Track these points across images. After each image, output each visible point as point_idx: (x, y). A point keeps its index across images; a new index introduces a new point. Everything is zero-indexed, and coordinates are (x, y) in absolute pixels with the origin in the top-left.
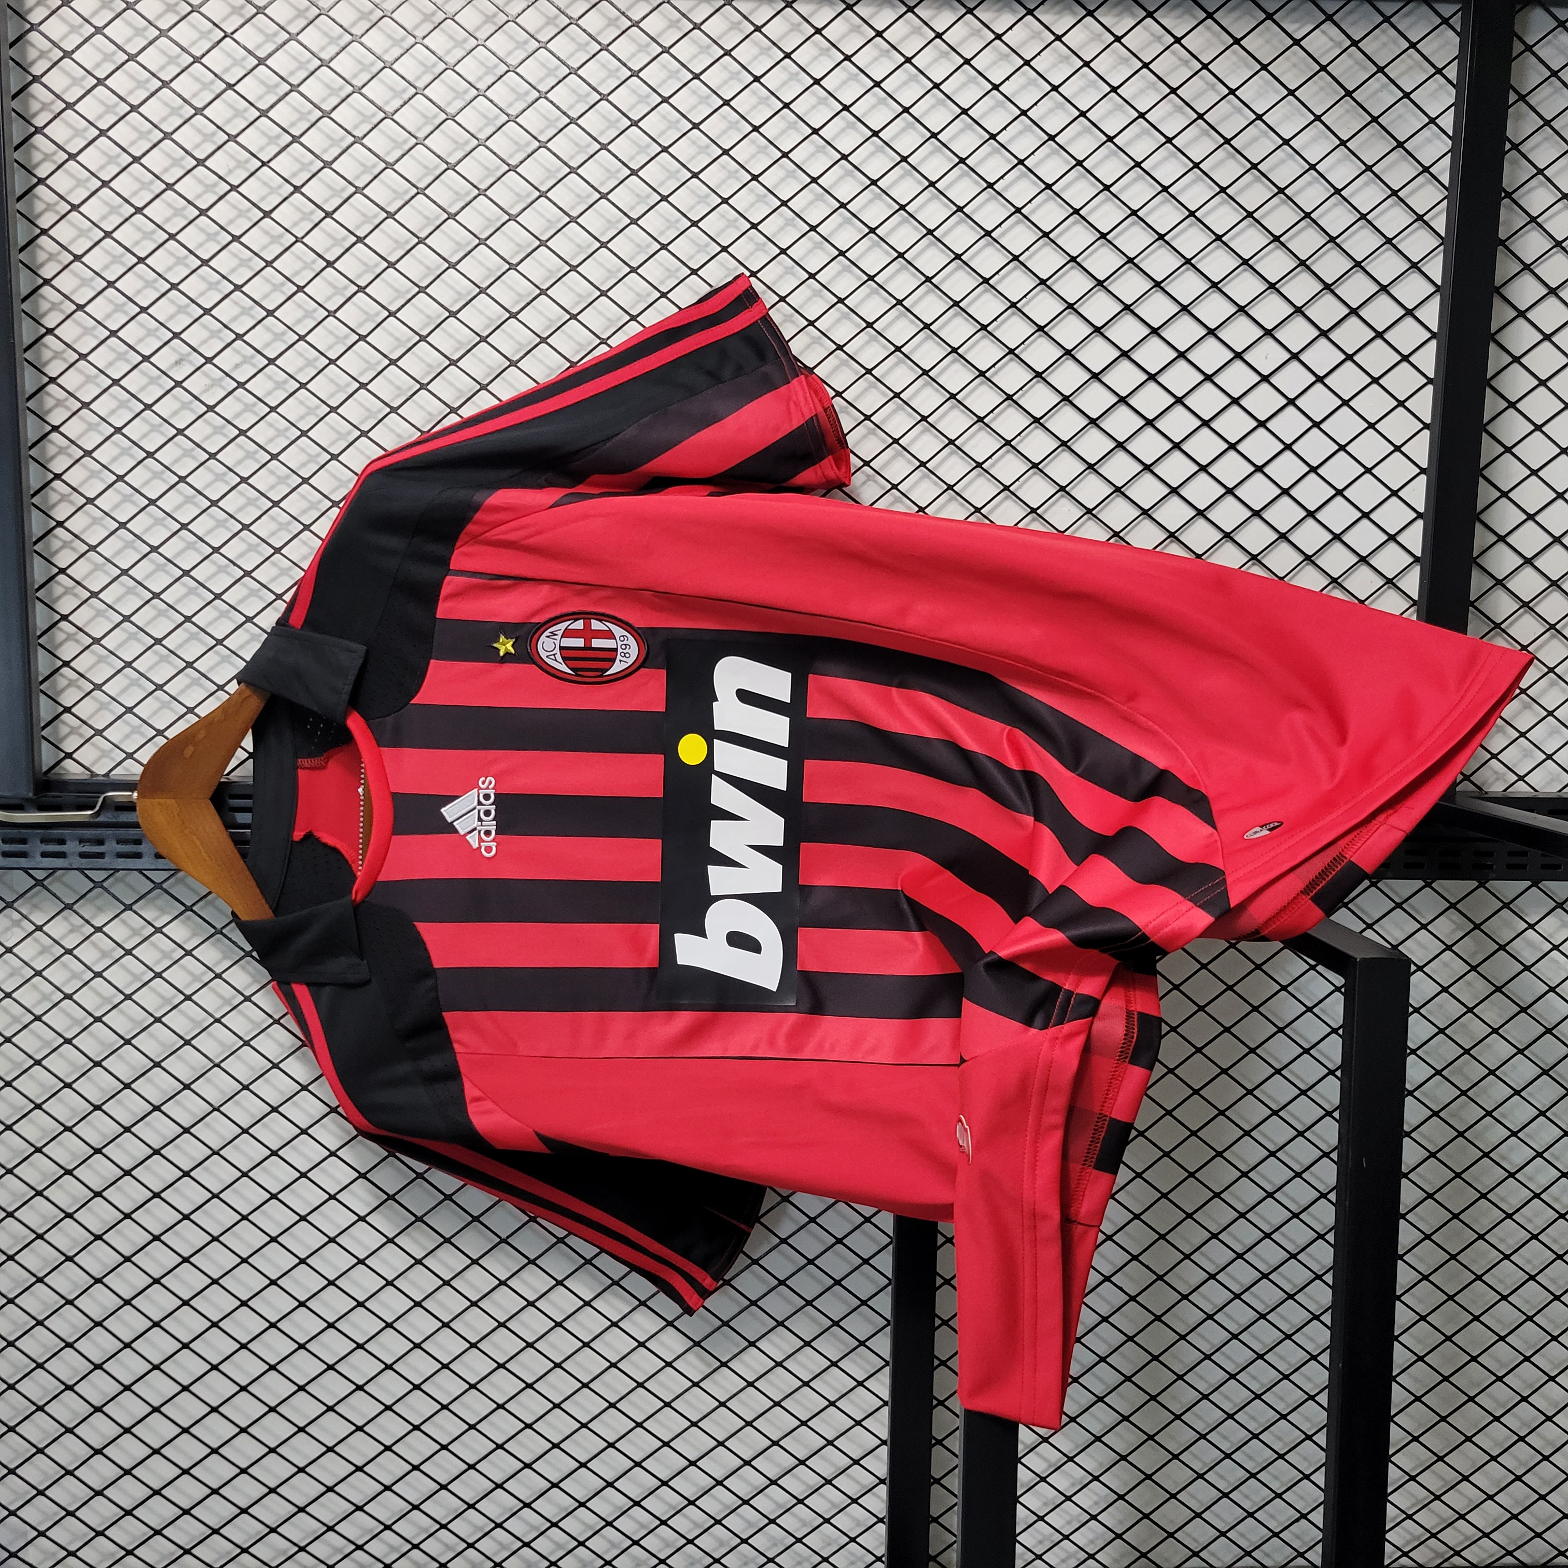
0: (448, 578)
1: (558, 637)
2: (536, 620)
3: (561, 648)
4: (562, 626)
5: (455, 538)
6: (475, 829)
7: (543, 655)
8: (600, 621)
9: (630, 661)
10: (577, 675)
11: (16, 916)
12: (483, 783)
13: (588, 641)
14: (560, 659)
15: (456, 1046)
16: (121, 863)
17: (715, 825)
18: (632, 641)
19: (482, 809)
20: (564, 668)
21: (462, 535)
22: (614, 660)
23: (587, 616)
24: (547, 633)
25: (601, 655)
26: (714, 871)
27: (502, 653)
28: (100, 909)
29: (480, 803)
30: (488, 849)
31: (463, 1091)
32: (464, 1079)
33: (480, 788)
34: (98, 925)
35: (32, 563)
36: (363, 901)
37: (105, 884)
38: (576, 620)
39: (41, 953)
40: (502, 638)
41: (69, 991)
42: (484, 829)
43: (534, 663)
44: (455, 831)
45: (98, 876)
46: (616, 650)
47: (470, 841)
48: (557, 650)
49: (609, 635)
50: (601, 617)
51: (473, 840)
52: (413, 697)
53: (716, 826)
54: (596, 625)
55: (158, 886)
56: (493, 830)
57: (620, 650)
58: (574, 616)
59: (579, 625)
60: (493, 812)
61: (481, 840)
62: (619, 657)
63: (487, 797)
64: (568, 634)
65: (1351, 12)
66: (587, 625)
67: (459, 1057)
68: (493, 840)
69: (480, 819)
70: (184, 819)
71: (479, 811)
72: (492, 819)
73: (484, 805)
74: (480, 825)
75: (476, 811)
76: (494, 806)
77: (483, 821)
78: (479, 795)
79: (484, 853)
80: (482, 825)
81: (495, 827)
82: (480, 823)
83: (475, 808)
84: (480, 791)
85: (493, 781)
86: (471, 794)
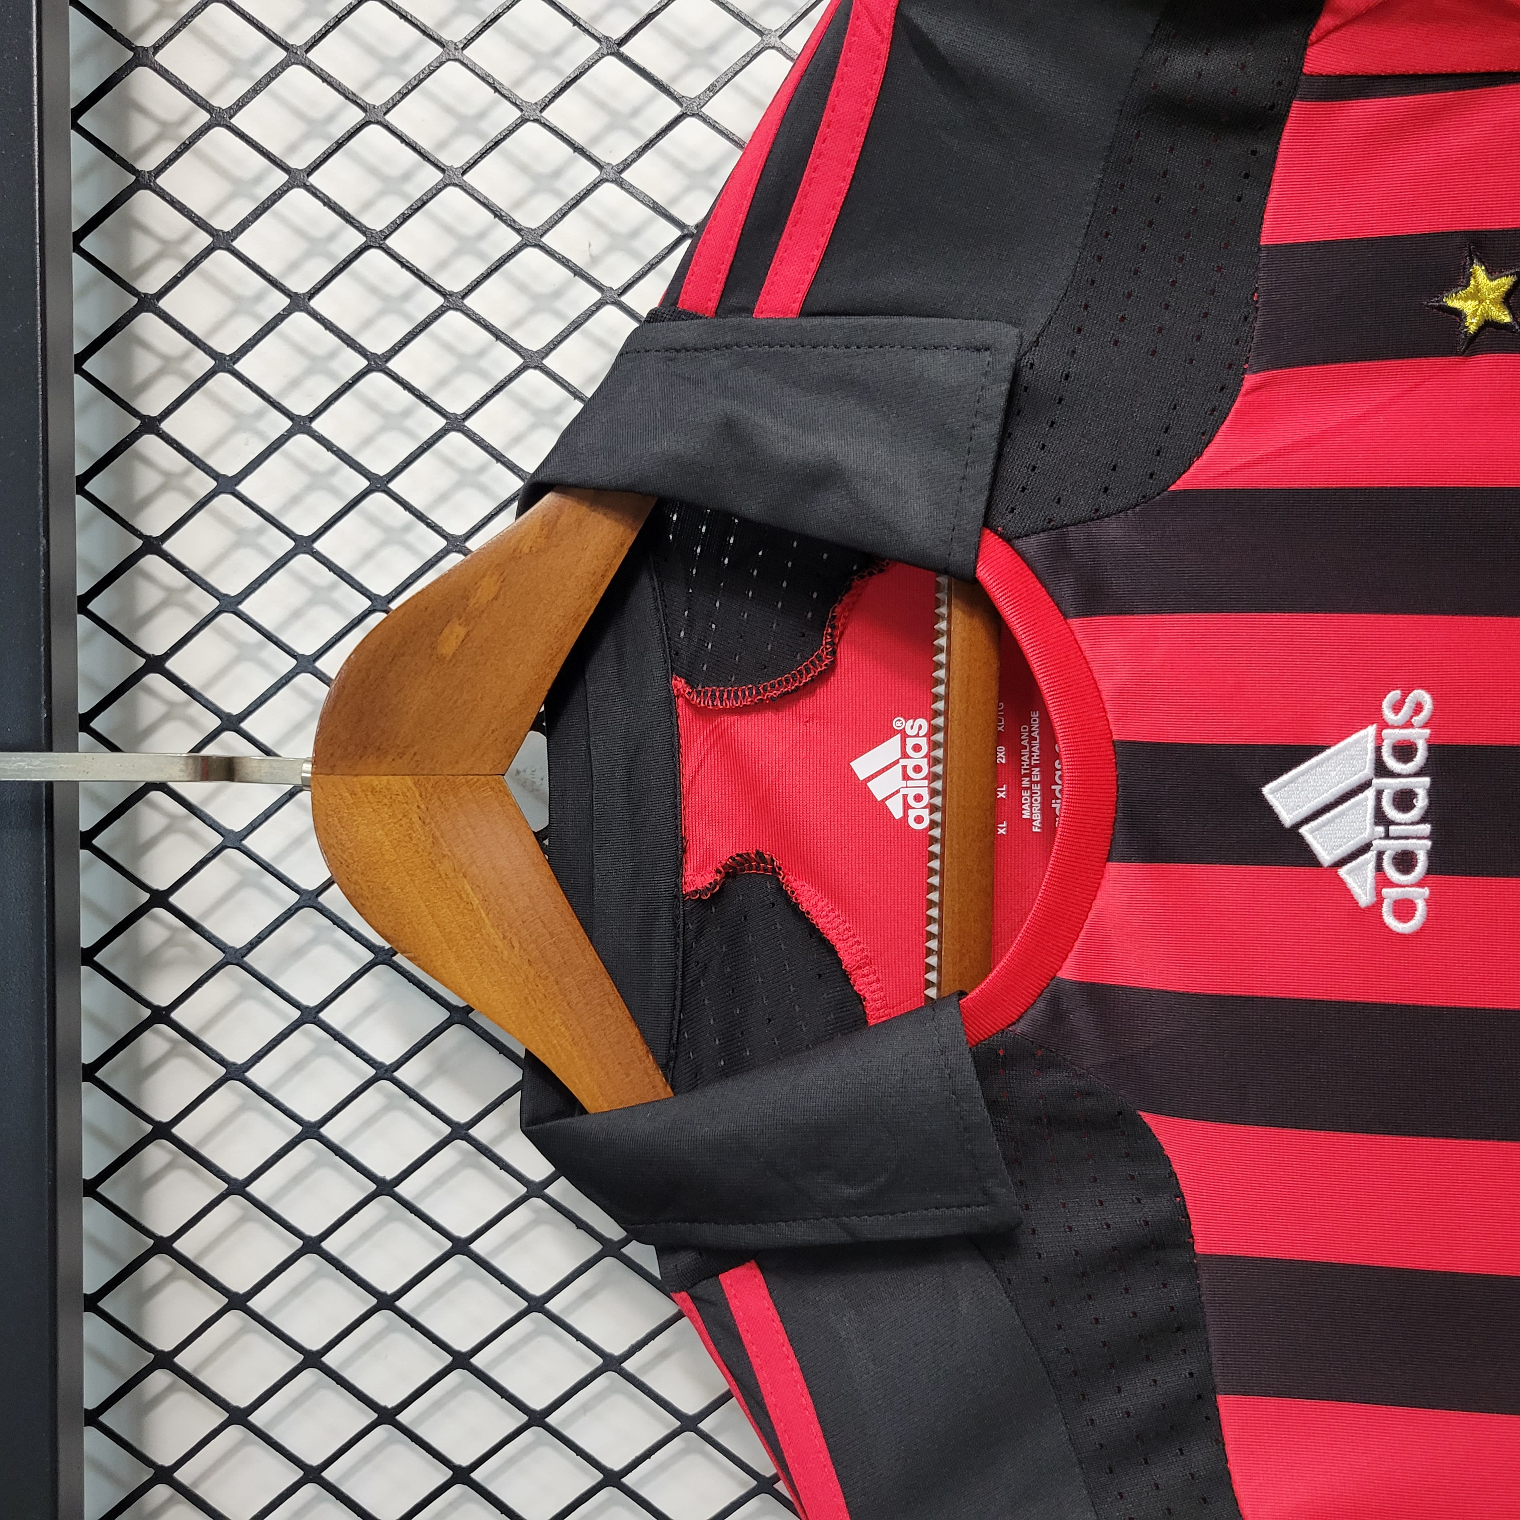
6: (1365, 848)
12: (1397, 708)
19: (1391, 785)
27: (1472, 325)
29: (1381, 770)
30: (1404, 910)
33: (1384, 725)
40: (1476, 280)
42: (1393, 847)
44: (1306, 854)
47: (1352, 882)
51: (1359, 881)
56: (1422, 849)
60: (1421, 802)
61: (1383, 881)
63: (1405, 751)
68: (1421, 884)
69: (1380, 818)
70: (438, 834)
71: (1379, 793)
72: (1417, 818)
73: (1399, 776)
74: (1383, 835)
75: (1370, 793)
76: (1426, 781)
77: (1393, 823)
78: (1378, 749)
79: (1390, 920)
80: (1387, 836)
81: (1428, 843)
82: (1381, 829)
83: (1366, 785)
84: (1386, 732)
85: (1427, 700)
86: (1357, 742)
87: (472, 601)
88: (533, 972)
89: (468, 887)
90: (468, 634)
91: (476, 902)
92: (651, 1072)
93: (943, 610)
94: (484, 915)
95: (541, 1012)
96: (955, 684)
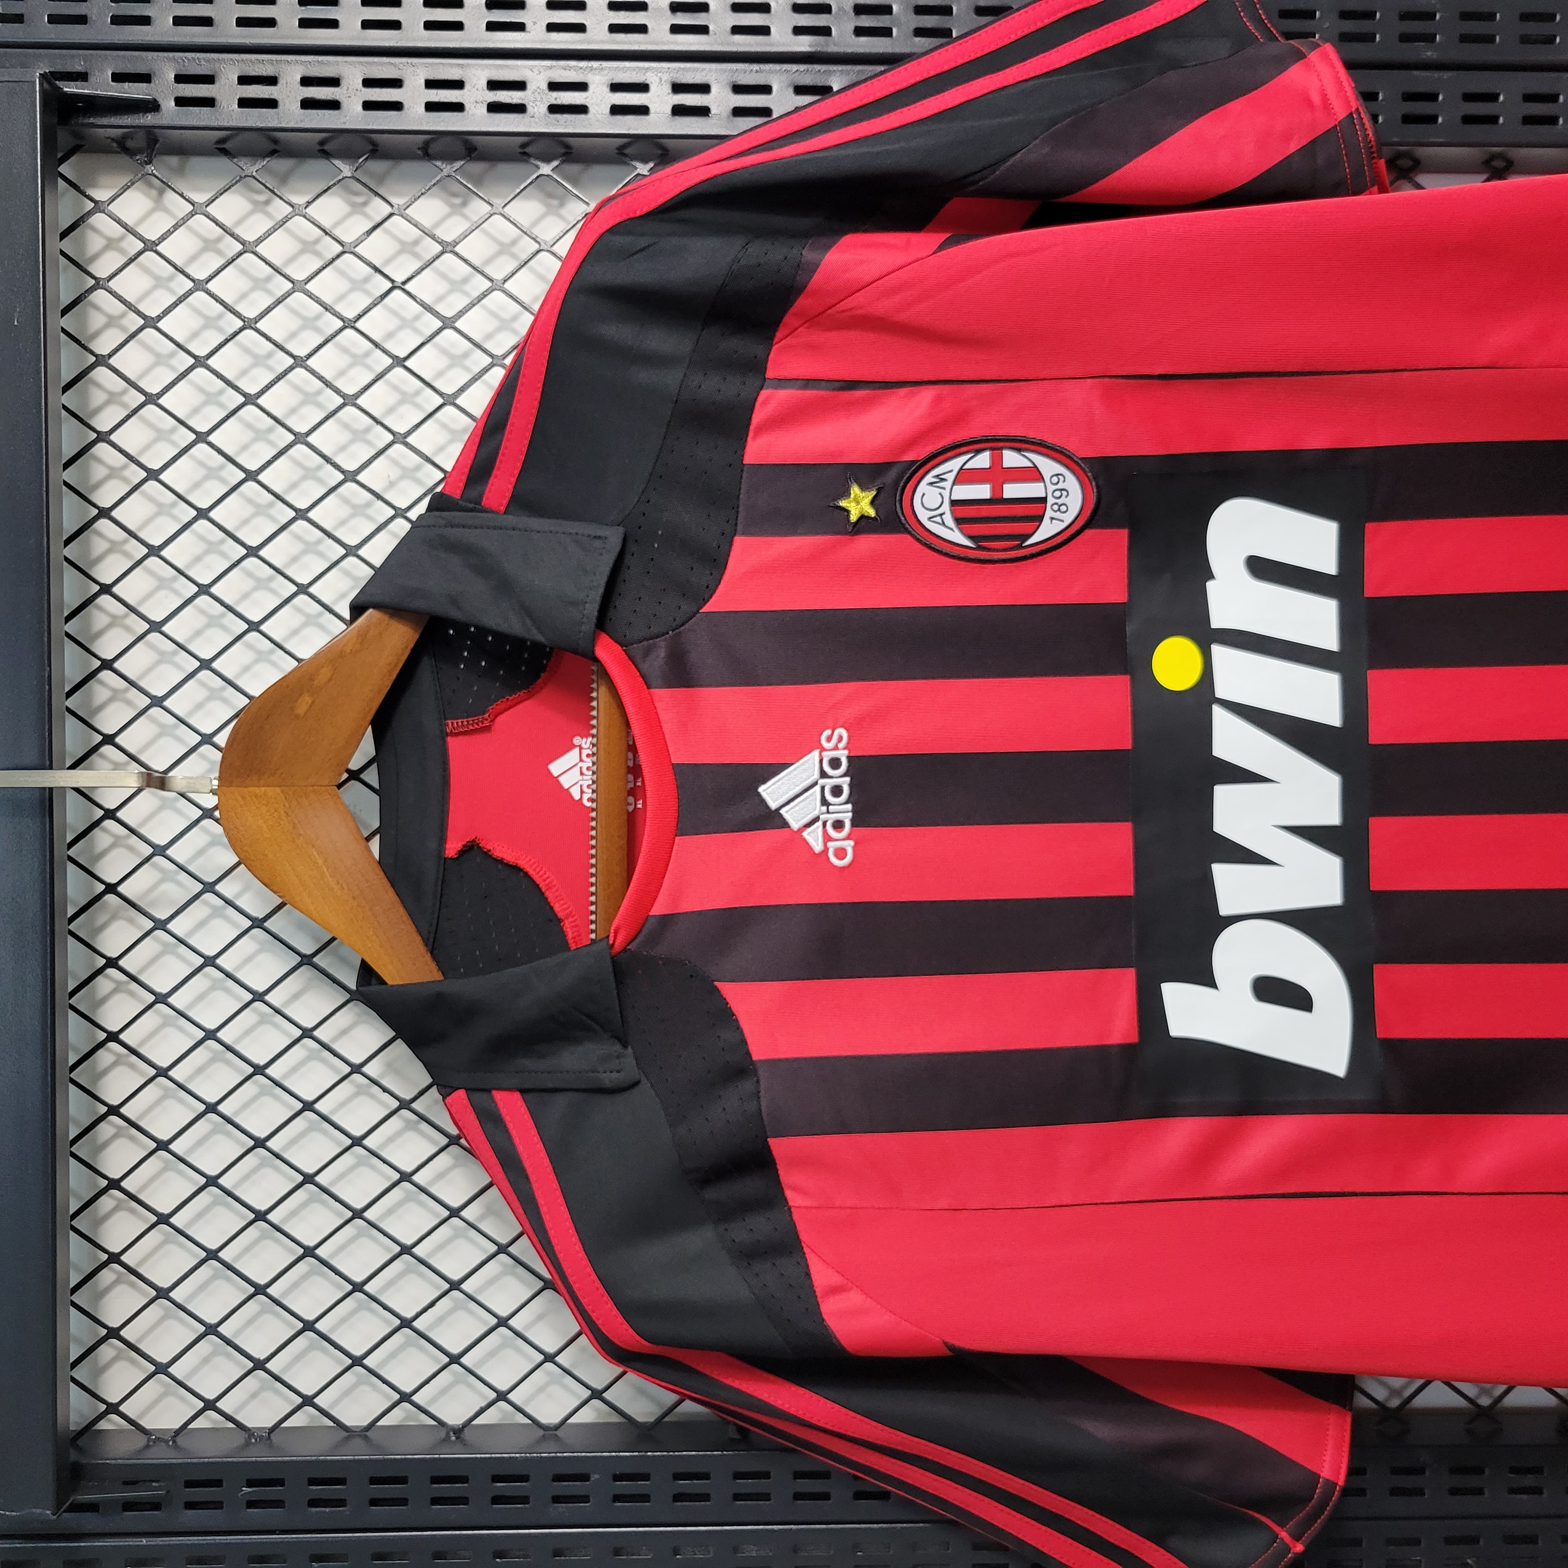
0: (764, 393)
1: (948, 485)
2: (909, 457)
3: (954, 503)
4: (954, 465)
5: (775, 324)
6: (816, 819)
7: (923, 516)
8: (1019, 450)
9: (1069, 518)
10: (980, 548)
12: (829, 739)
13: (997, 489)
14: (949, 520)
15: (789, 1194)
17: (1220, 791)
18: (1072, 483)
19: (829, 783)
20: (957, 537)
21: (787, 319)
22: (1040, 519)
23: (995, 443)
24: (929, 478)
25: (1019, 510)
26: (1223, 873)
27: (854, 518)
29: (823, 775)
30: (841, 853)
31: (808, 1274)
32: (809, 1255)
33: (823, 749)
36: (624, 950)
38: (978, 452)
40: (855, 490)
42: (831, 818)
43: (909, 533)
44: (785, 824)
46: (1044, 500)
47: (810, 839)
48: (946, 507)
49: (1034, 474)
50: (1020, 444)
51: (814, 838)
52: (705, 601)
53: (1223, 794)
54: (1011, 459)
56: (847, 818)
57: (1050, 501)
58: (974, 445)
59: (983, 460)
60: (846, 790)
61: (827, 838)
62: (1049, 513)
63: (835, 763)
64: (964, 476)
66: (997, 460)
67: (796, 1216)
68: (848, 838)
69: (824, 802)
70: (296, 822)
71: (823, 788)
72: (844, 801)
73: (831, 777)
74: (826, 811)
75: (817, 789)
76: (848, 779)
77: (830, 804)
78: (821, 761)
79: (833, 859)
80: (828, 812)
81: (850, 815)
82: (824, 808)
83: (816, 783)
84: (823, 754)
85: (845, 735)
86: (809, 760)
87: (315, 683)
88: (356, 903)
89: (315, 853)
90: (313, 702)
91: (320, 862)
92: (429, 963)
93: (594, 686)
94: (325, 870)
95: (361, 927)
96: (601, 728)
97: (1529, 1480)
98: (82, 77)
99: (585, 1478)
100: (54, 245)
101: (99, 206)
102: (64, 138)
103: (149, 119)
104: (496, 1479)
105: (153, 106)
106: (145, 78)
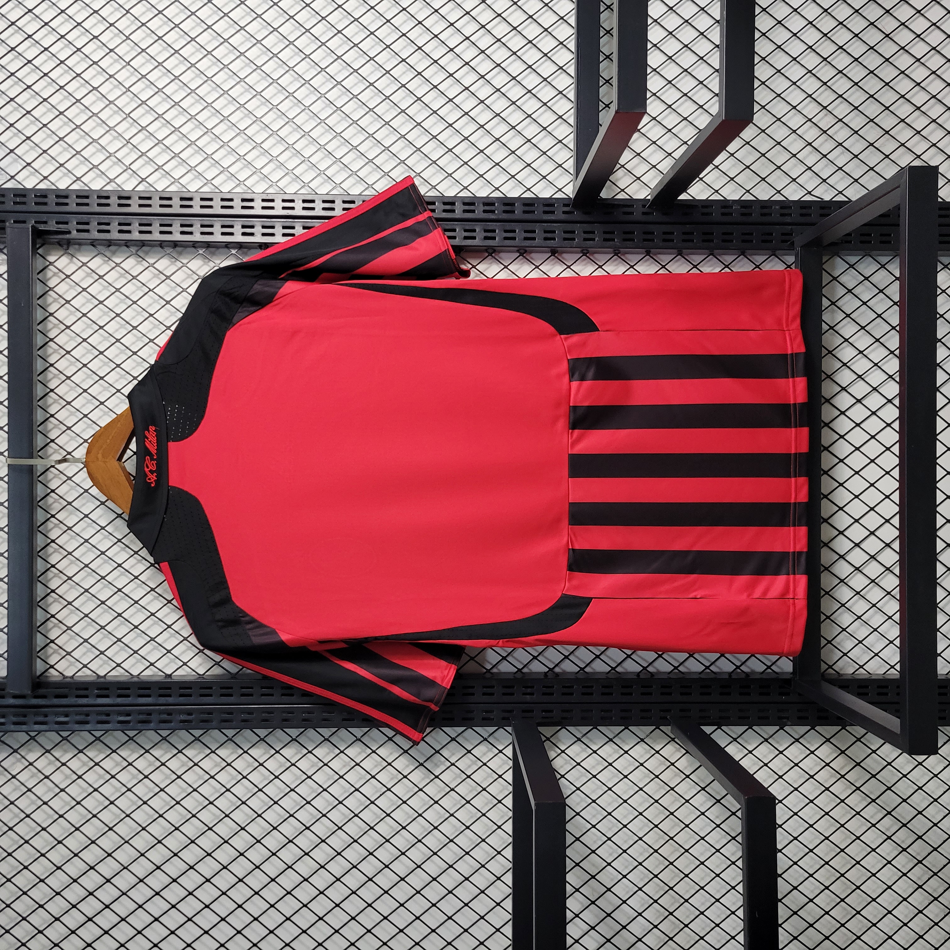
11: (19, 756)
16: (77, 727)
28: (66, 751)
34: (64, 761)
35: (36, 562)
37: (68, 738)
39: (32, 777)
41: (46, 800)
45: (65, 734)
55: (98, 739)
65: (740, 261)
97: (529, 690)
98: (45, 223)
99: (211, 688)
100: (35, 276)
101: (51, 264)
102: (39, 241)
103: (68, 236)
104: (181, 688)
105: (69, 232)
106: (67, 223)
